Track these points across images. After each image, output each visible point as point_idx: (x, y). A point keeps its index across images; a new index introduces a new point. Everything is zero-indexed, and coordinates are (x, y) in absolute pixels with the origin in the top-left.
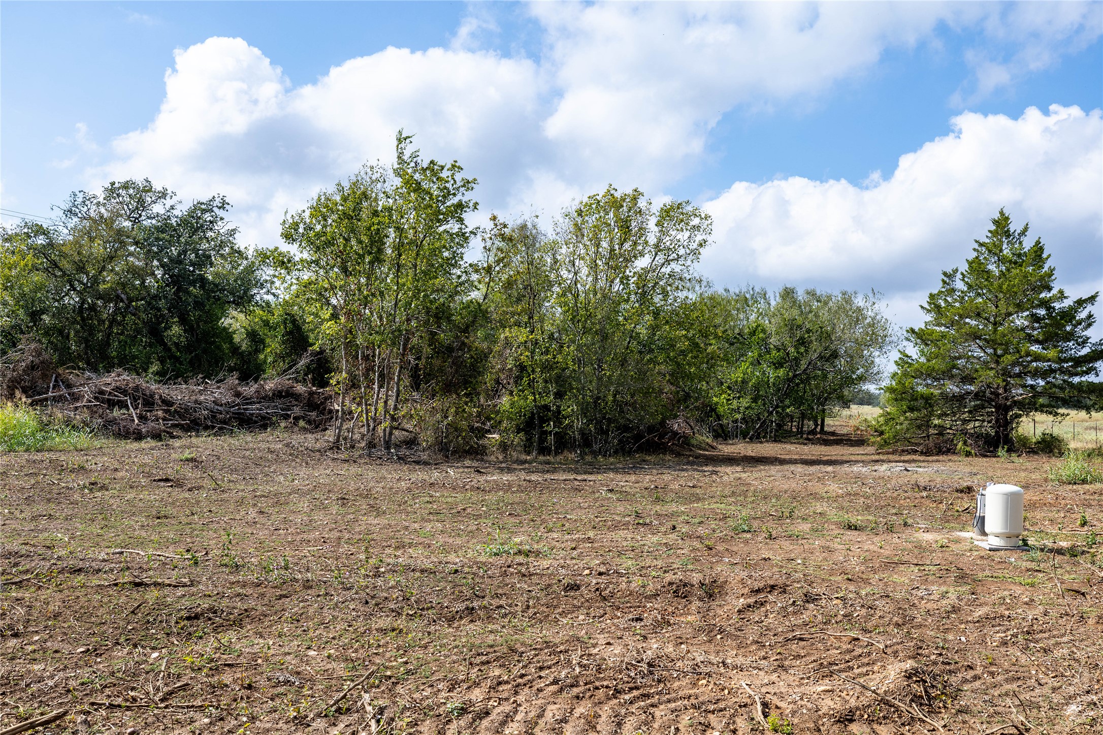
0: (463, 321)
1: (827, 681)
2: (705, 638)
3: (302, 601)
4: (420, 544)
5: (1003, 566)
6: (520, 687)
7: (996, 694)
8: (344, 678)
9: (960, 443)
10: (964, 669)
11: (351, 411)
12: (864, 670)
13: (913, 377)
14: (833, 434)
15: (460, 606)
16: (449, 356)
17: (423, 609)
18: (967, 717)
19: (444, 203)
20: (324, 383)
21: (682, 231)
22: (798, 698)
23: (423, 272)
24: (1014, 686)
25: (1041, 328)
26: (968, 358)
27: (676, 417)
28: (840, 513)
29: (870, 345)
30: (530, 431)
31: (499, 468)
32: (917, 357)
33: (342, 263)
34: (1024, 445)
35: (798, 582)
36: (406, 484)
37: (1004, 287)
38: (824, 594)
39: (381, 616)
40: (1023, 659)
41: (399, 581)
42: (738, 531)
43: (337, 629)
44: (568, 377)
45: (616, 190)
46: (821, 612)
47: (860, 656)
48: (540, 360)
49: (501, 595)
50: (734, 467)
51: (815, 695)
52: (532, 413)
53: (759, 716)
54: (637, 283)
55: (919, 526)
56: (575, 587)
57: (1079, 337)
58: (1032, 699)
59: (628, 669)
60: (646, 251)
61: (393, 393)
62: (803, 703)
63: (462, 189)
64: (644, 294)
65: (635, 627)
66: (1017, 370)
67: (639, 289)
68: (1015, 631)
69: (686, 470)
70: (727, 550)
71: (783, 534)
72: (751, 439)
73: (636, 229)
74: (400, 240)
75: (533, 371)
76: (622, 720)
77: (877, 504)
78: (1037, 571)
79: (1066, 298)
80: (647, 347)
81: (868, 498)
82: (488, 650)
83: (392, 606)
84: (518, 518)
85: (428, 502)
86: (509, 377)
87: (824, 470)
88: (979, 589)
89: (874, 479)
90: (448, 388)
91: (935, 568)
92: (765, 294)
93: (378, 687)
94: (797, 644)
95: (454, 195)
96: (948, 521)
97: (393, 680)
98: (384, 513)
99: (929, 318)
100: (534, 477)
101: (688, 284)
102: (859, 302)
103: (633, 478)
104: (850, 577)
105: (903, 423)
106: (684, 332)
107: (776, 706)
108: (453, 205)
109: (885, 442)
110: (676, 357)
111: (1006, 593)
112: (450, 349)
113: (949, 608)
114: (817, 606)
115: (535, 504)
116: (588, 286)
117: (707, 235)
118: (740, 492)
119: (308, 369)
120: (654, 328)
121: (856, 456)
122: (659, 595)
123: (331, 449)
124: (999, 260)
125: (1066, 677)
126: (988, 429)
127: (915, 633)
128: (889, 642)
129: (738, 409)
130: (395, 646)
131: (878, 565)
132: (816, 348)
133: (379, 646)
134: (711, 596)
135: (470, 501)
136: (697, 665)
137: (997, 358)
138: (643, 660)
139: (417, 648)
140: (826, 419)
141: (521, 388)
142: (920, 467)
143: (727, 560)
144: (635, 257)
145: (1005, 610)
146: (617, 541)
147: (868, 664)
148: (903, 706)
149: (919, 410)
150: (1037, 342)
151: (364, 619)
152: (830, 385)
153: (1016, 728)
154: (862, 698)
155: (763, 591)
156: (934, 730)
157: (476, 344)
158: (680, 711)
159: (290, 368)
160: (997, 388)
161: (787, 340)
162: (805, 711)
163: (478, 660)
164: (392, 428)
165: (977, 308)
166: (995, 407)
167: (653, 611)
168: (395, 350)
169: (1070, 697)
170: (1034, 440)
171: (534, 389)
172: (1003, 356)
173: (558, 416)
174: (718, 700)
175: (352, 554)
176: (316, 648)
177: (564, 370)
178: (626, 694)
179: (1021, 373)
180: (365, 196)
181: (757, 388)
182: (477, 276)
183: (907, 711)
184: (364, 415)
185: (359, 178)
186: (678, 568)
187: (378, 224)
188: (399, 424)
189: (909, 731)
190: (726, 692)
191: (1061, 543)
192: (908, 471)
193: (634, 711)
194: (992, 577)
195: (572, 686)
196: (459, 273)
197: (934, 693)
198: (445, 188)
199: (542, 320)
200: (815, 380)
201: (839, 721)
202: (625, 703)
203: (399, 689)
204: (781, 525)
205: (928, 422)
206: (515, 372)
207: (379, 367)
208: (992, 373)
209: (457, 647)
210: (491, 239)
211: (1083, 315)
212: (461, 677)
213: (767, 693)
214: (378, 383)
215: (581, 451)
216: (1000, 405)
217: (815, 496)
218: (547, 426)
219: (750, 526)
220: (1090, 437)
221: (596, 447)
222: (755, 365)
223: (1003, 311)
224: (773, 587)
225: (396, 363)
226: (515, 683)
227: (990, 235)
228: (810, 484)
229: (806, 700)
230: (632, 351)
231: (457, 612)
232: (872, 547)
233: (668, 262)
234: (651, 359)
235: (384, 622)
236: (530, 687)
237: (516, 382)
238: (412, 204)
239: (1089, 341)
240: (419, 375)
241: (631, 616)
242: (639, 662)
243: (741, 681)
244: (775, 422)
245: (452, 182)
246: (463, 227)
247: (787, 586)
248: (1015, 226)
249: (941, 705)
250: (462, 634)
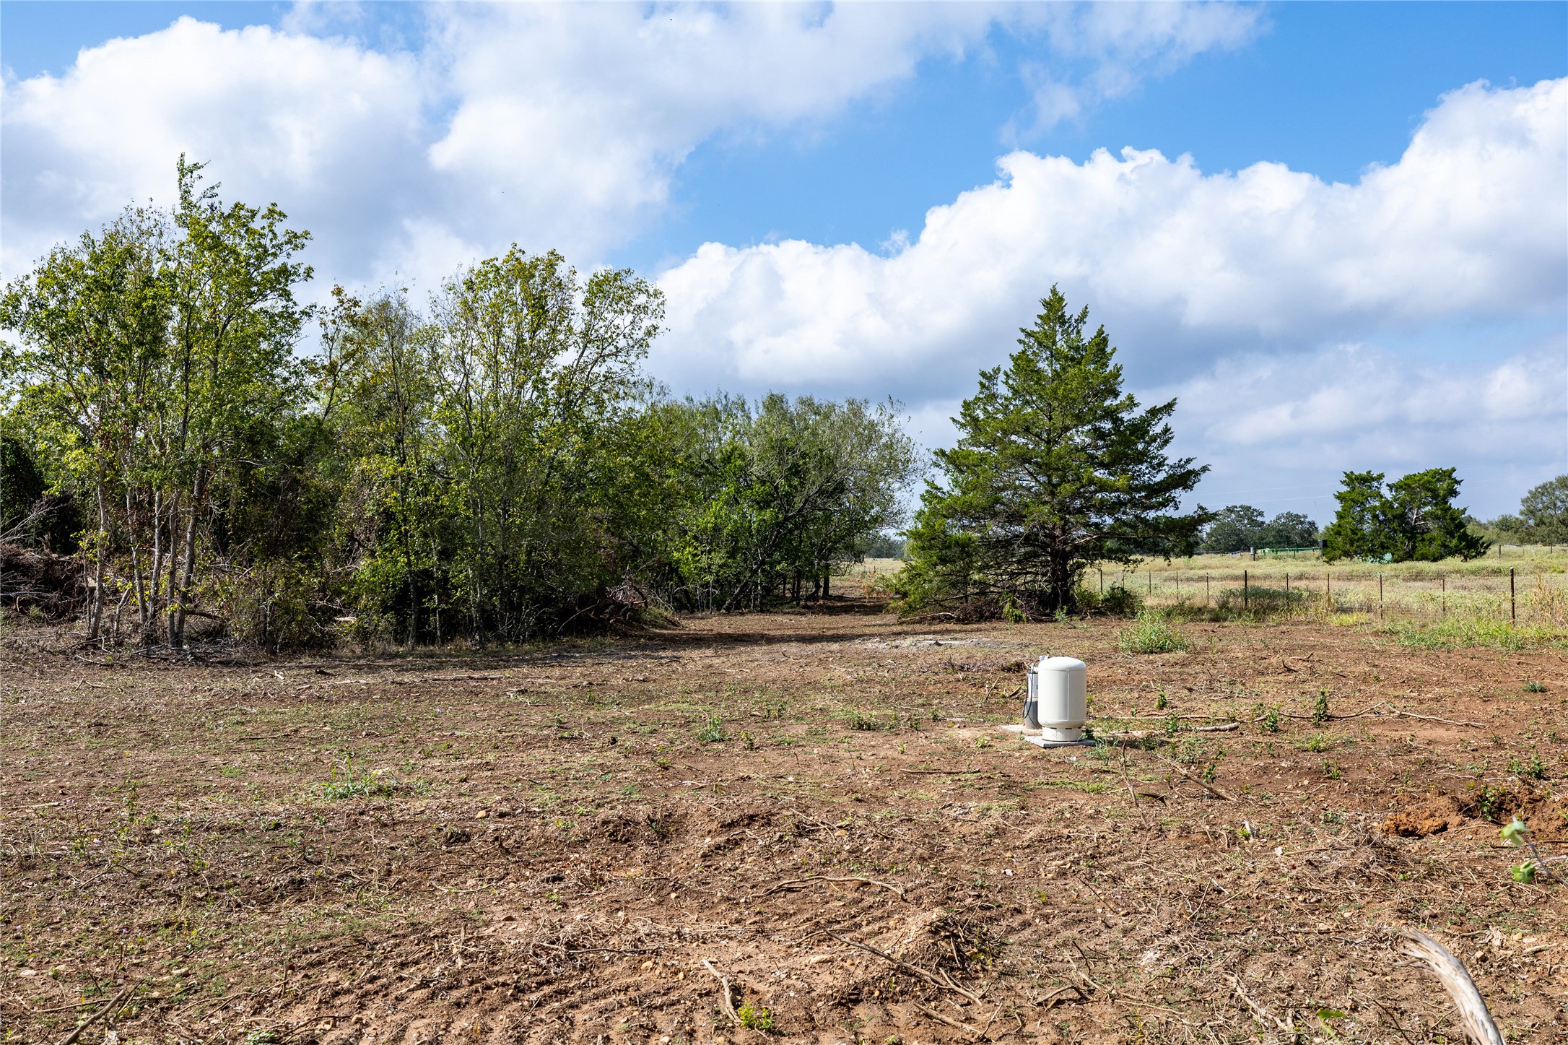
0: (292, 446)
1: (824, 947)
2: (653, 899)
3: (16, 891)
4: (223, 787)
5: (1062, 768)
6: (369, 997)
7: (1051, 945)
8: (78, 1008)
9: (1008, 605)
10: (1009, 914)
11: (117, 590)
12: (876, 926)
13: (945, 516)
14: (841, 598)
15: (282, 879)
16: (272, 500)
17: (220, 889)
18: (1012, 981)
19: (258, 268)
20: (70, 547)
21: (622, 312)
22: (783, 976)
23: (228, 373)
24: (1074, 932)
25: (1107, 446)
26: (1015, 489)
27: (619, 582)
28: (849, 708)
29: (888, 474)
30: (402, 609)
31: (355, 667)
32: (949, 489)
33: (94, 359)
34: (1089, 604)
35: (788, 808)
36: (204, 697)
37: (1060, 392)
38: (823, 823)
39: (151, 904)
40: (1087, 895)
41: (184, 847)
42: (706, 740)
43: (74, 931)
44: (459, 528)
45: (524, 252)
46: (818, 848)
47: (871, 907)
48: (416, 504)
49: (347, 857)
50: (703, 650)
51: (807, 969)
52: (405, 582)
53: (726, 1007)
54: (559, 389)
55: (953, 719)
56: (463, 838)
57: (1153, 458)
58: (1098, 947)
59: (537, 955)
60: (570, 342)
61: (184, 559)
62: (790, 982)
63: (286, 247)
64: (569, 404)
65: (551, 890)
66: (1078, 503)
67: (561, 397)
68: (1076, 855)
69: (636, 657)
70: (690, 768)
71: (770, 741)
72: (728, 609)
73: (555, 309)
74: (189, 323)
75: (405, 520)
76: (524, 1032)
77: (898, 692)
78: (1104, 772)
79: (1136, 405)
80: (573, 482)
81: (885, 685)
82: (321, 943)
83: (169, 887)
84: (380, 739)
85: (238, 723)
86: (368, 529)
87: (828, 649)
88: (1030, 802)
89: (895, 658)
90: (273, 549)
91: (973, 777)
92: (743, 405)
93: (137, 1017)
94: (785, 897)
95: (275, 255)
96: (991, 711)
97: (163, 1004)
98: (167, 743)
99: (963, 435)
100: (407, 678)
101: (634, 390)
102: (872, 414)
103: (557, 672)
104: (860, 796)
105: (932, 581)
106: (628, 459)
107: (753, 990)
108: (273, 271)
109: (910, 607)
110: (617, 495)
111: (1066, 804)
112: (274, 490)
113: (991, 831)
114: (813, 840)
115: (408, 718)
116: (485, 394)
117: (658, 319)
118: (712, 686)
119: (43, 526)
120: (584, 455)
121: (871, 629)
122: (588, 841)
123: (84, 648)
124: (1052, 356)
125: (1140, 913)
126: (1043, 584)
127: (946, 869)
128: (909, 885)
129: (709, 567)
130: (170, 950)
131: (898, 778)
132: (815, 480)
133: (143, 952)
134: (664, 837)
135: (306, 718)
136: (639, 940)
137: (1052, 489)
138: (558, 939)
139: (206, 950)
140: (831, 579)
141: (386, 545)
142: (956, 639)
143: (689, 783)
144: (555, 350)
145: (1064, 827)
146: (529, 765)
147: (881, 918)
148: (928, 973)
149: (953, 562)
150: (1102, 465)
151: (121, 911)
152: (834, 531)
153: (1077, 990)
154: (872, 968)
155: (739, 825)
156: (969, 1004)
157: (316, 481)
158: (613, 1010)
159: (13, 524)
160: (1053, 529)
161: (774, 469)
162: (792, 994)
163: (304, 961)
164: (184, 613)
165: (1026, 420)
166: (1051, 554)
167: (578, 865)
168: (186, 493)
169: (1146, 941)
170: (1101, 598)
171: (406, 546)
172: (1060, 485)
173: (444, 586)
174: (669, 989)
175: (108, 810)
176: (33, 965)
177: (452, 517)
178: (532, 992)
179: (1083, 507)
180: (130, 254)
181: (734, 537)
182: (314, 379)
183: (933, 980)
184: (138, 595)
185: (120, 228)
186: (618, 800)
187: (154, 298)
188: (196, 607)
189: (936, 1007)
190: (681, 975)
191: (1135, 733)
192: (940, 645)
193: (543, 1017)
194: (1047, 784)
195: (450, 988)
196: (286, 374)
197: (968, 951)
198: (260, 245)
199: (417, 443)
200: (815, 524)
201: (840, 1004)
202: (531, 1006)
203: (173, 1018)
204: (766, 729)
205: (965, 577)
206: (378, 522)
207: (160, 520)
208: (1046, 509)
209: (270, 943)
210: (334, 322)
211: (1157, 429)
212: (275, 990)
213: (740, 972)
214: (160, 543)
215: (480, 637)
216: (1058, 551)
217: (814, 686)
218: (429, 601)
219: (723, 732)
220: (1170, 591)
221: (503, 629)
222: (731, 505)
223: (1059, 425)
224: (752, 818)
225: (189, 512)
226: (360, 992)
227: (1039, 321)
228: (808, 669)
229: (794, 977)
230: (552, 487)
231: (276, 889)
232: (890, 753)
233: (602, 358)
234: (581, 498)
235: (154, 913)
236: (385, 996)
237: (380, 538)
238: (205, 269)
239: (1166, 462)
240: (226, 531)
241: (545, 875)
242: (553, 943)
243: (702, 959)
244: (761, 584)
245: (270, 236)
246: (291, 304)
247: (773, 815)
248: (1071, 310)
249: (978, 967)
250: (282, 922)
